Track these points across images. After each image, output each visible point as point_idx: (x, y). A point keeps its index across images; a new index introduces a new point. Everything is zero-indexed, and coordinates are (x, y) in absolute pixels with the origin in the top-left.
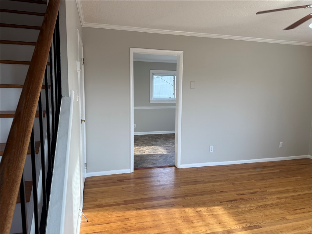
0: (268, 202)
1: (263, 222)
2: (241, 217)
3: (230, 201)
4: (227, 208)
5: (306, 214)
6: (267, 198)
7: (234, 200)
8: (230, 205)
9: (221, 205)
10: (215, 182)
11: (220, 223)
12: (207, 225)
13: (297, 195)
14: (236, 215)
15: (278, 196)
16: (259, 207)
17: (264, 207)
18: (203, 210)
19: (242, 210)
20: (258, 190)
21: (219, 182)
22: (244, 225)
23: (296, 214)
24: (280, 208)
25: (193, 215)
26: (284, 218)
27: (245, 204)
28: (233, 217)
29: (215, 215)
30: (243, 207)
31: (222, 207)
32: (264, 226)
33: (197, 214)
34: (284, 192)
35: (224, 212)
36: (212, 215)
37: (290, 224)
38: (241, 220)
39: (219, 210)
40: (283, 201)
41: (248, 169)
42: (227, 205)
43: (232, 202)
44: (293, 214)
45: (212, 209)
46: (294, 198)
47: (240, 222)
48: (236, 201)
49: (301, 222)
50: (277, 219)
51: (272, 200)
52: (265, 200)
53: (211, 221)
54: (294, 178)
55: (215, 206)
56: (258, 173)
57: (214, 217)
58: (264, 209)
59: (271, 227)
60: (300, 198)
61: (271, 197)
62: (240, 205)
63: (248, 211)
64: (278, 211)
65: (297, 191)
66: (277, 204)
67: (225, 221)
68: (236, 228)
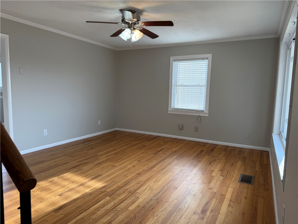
0: (101, 161)
1: (102, 172)
2: (87, 174)
3: (74, 167)
4: (74, 172)
5: (125, 160)
6: (99, 159)
7: (77, 166)
8: (75, 170)
9: (68, 172)
10: (55, 158)
11: (73, 182)
12: (63, 186)
13: (117, 152)
14: (83, 174)
15: (106, 155)
16: (96, 165)
17: (99, 164)
18: (55, 179)
19: (85, 170)
20: (92, 155)
21: (59, 158)
22: (91, 178)
23: (119, 162)
24: (110, 161)
25: (48, 185)
26: (114, 166)
27: (86, 166)
28: (81, 176)
29: (66, 179)
30: (85, 168)
31: (69, 173)
32: (104, 174)
33: (51, 183)
34: (109, 152)
35: (73, 175)
36: (64, 179)
37: (118, 168)
38: (87, 176)
39: (68, 175)
40: (110, 157)
41: (79, 144)
42: (73, 170)
43: (76, 168)
44: (118, 163)
45: (63, 176)
46: (115, 154)
47: (87, 177)
48: (78, 166)
49: (123, 165)
50: (110, 168)
51: (103, 158)
52: (98, 160)
53: (65, 183)
54: (112, 143)
55: (63, 174)
56: (87, 145)
57: (66, 181)
58: (100, 165)
59: (108, 173)
60: (119, 153)
61: (102, 157)
62: (82, 168)
63: (90, 169)
64: (109, 163)
65: (116, 150)
66: (107, 160)
67: (76, 180)
68: (85, 181)
